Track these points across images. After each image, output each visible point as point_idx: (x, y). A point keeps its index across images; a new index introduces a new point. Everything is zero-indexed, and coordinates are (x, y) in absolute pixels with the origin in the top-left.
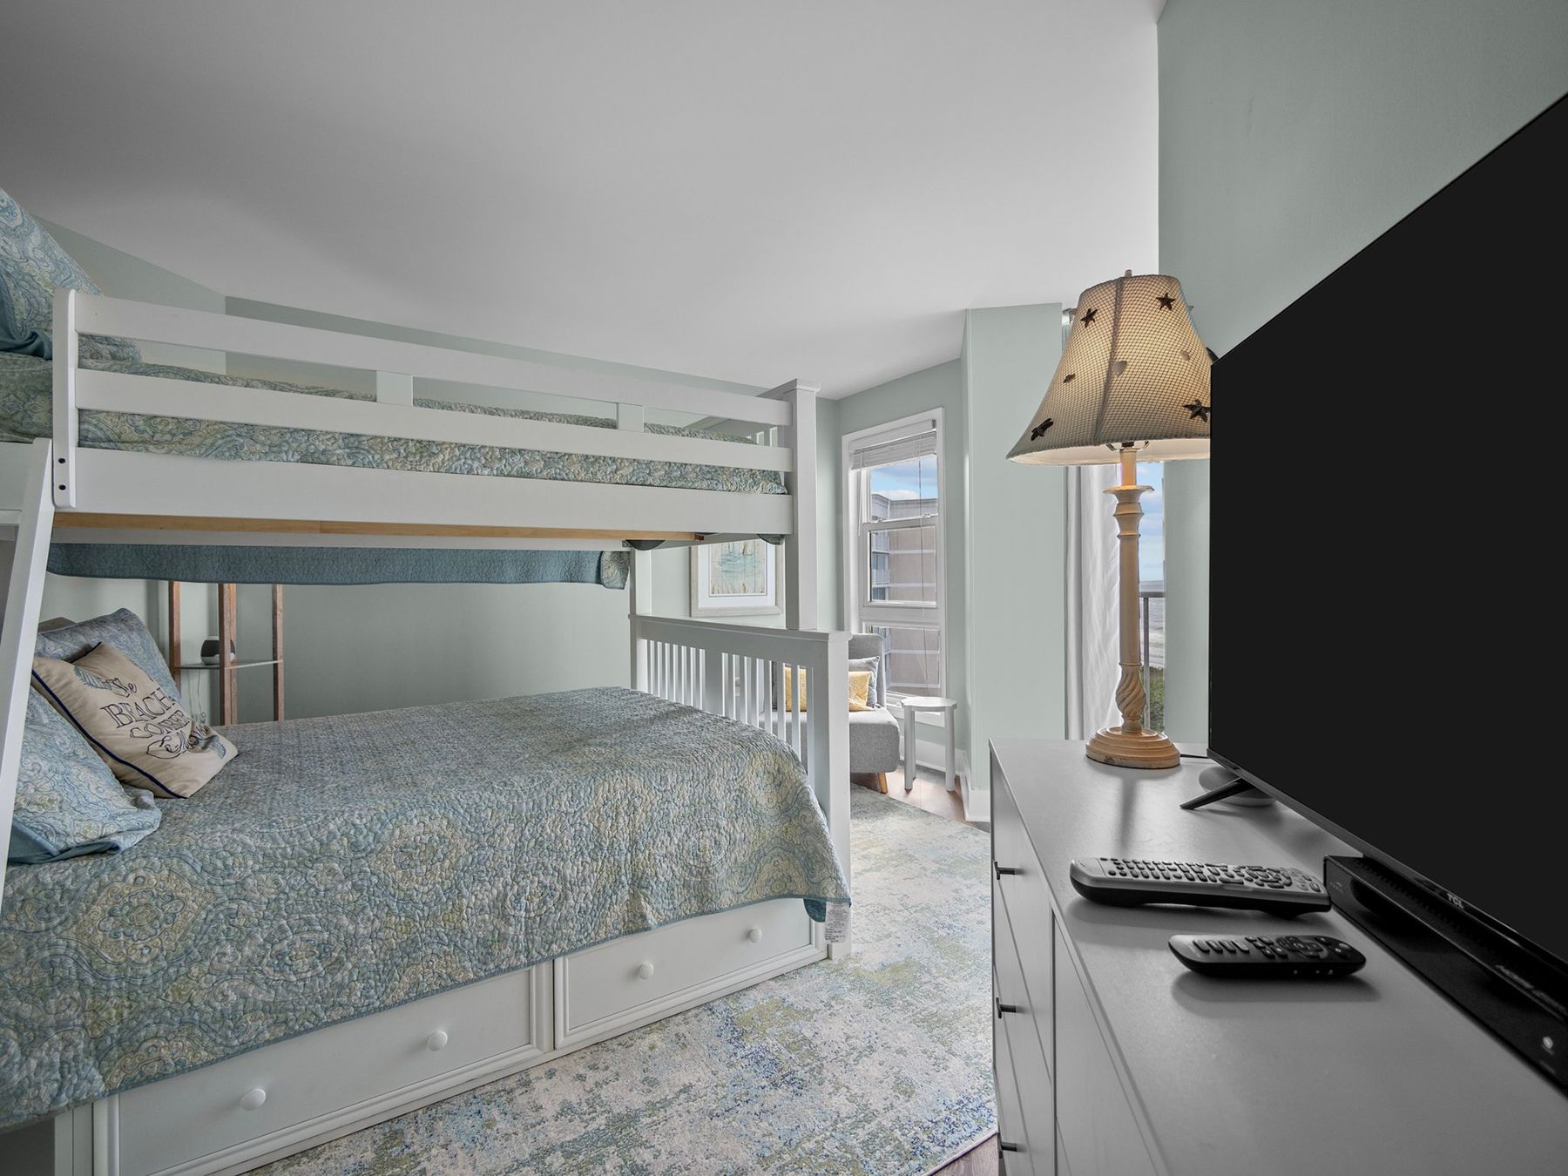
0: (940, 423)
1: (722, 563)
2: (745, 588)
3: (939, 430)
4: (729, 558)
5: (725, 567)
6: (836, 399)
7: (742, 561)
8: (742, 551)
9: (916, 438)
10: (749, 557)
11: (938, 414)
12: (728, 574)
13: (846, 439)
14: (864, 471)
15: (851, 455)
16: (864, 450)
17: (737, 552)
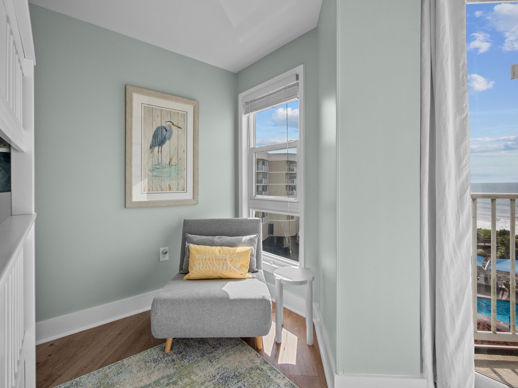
0: (301, 77)
1: (152, 170)
2: (170, 188)
3: (301, 81)
4: (158, 167)
5: (155, 174)
6: (236, 72)
7: (168, 169)
8: (168, 163)
9: (284, 89)
10: (174, 167)
11: (300, 70)
12: (157, 178)
13: (241, 96)
14: (252, 115)
15: (244, 106)
16: (251, 102)
17: (164, 163)
